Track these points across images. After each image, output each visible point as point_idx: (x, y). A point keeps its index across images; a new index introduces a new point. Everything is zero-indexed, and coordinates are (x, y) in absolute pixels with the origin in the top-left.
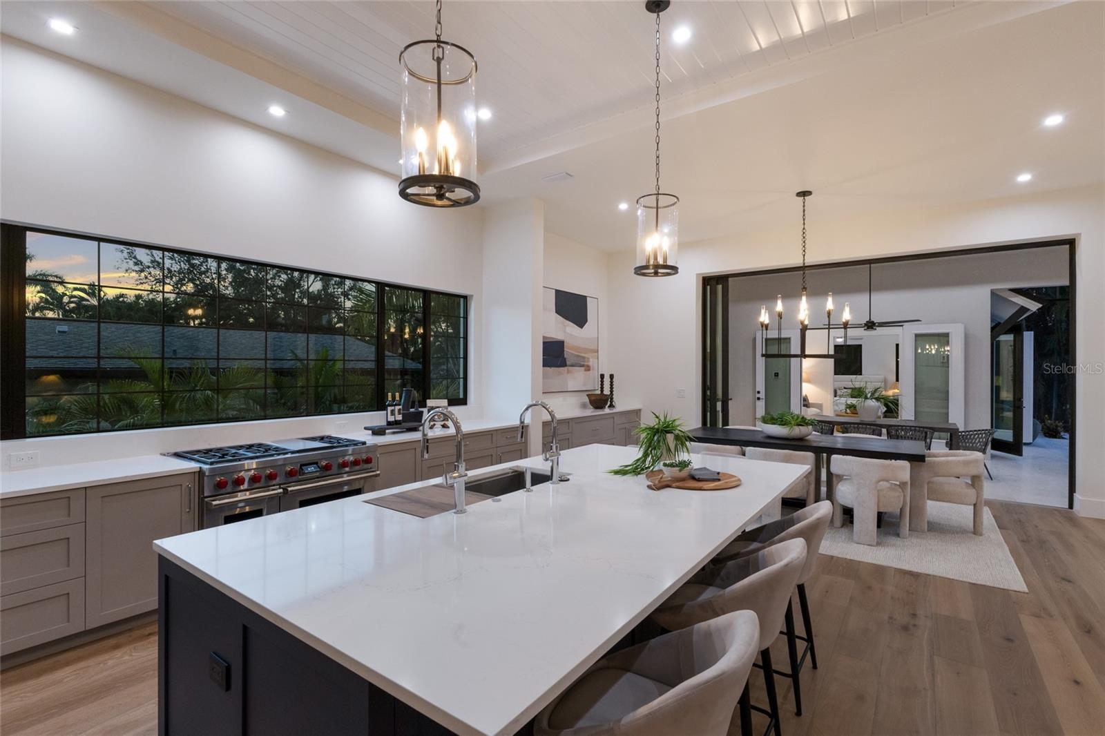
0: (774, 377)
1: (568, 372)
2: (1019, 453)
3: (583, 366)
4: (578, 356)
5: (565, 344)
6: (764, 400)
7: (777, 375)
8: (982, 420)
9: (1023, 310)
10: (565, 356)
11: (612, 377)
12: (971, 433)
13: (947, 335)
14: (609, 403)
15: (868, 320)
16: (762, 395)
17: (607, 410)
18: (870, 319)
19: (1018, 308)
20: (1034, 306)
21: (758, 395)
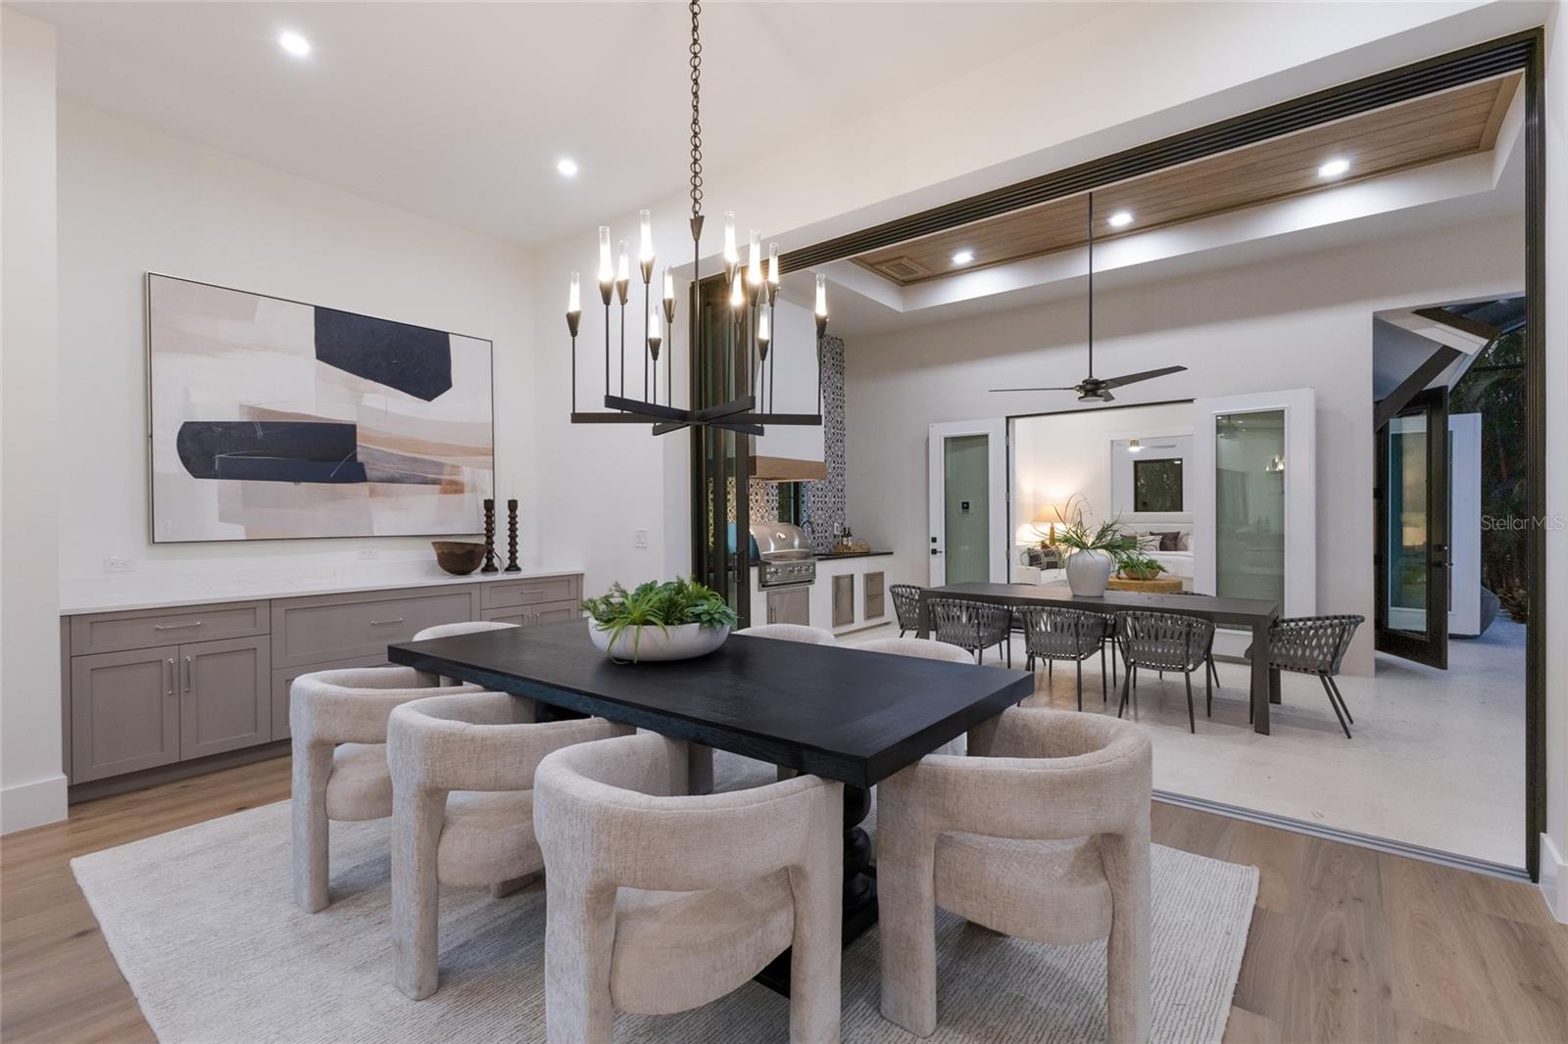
0: (961, 511)
1: (372, 493)
2: (1438, 659)
3: (434, 482)
4: (415, 460)
5: (358, 431)
6: (944, 554)
7: (966, 506)
8: (1356, 594)
9: (1447, 355)
10: (360, 458)
11: (513, 505)
12: (1309, 623)
13: (1278, 415)
14: (484, 561)
15: (1086, 377)
16: (940, 545)
17: (477, 577)
18: (1091, 376)
19: (1435, 350)
20: (1470, 345)
21: (933, 546)
